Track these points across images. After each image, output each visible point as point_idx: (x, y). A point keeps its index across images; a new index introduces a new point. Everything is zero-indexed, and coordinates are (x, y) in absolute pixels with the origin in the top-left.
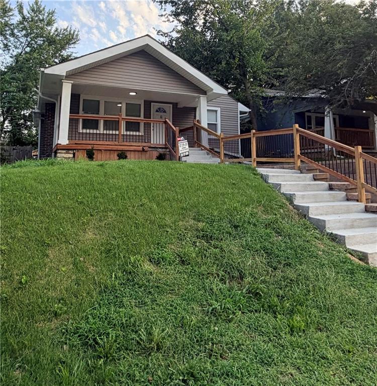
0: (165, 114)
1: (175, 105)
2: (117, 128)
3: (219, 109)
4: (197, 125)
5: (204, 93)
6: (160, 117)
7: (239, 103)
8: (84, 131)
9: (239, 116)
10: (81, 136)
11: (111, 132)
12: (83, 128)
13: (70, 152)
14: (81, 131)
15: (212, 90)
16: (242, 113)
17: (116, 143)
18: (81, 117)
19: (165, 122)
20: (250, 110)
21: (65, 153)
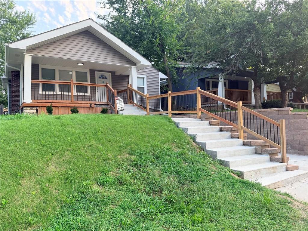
0: (106, 80)
1: (113, 73)
2: (69, 90)
3: (145, 77)
4: (130, 88)
5: (134, 64)
6: (102, 82)
7: (160, 72)
8: (44, 93)
9: (160, 81)
10: (41, 96)
11: (65, 93)
12: (43, 90)
13: (34, 108)
14: (41, 93)
15: (140, 62)
16: (161, 79)
17: (70, 101)
18: (41, 82)
19: (107, 86)
20: (168, 77)
21: (29, 110)
